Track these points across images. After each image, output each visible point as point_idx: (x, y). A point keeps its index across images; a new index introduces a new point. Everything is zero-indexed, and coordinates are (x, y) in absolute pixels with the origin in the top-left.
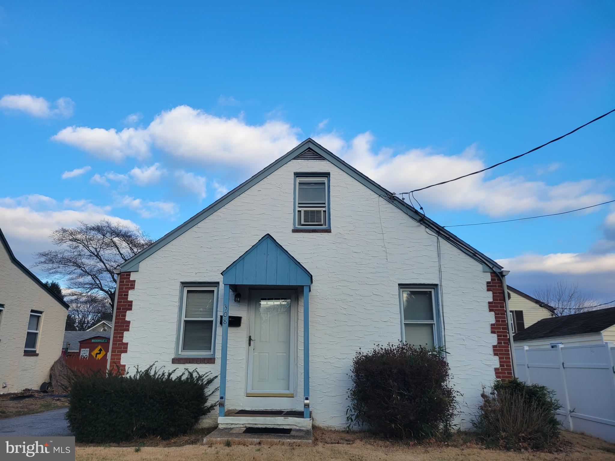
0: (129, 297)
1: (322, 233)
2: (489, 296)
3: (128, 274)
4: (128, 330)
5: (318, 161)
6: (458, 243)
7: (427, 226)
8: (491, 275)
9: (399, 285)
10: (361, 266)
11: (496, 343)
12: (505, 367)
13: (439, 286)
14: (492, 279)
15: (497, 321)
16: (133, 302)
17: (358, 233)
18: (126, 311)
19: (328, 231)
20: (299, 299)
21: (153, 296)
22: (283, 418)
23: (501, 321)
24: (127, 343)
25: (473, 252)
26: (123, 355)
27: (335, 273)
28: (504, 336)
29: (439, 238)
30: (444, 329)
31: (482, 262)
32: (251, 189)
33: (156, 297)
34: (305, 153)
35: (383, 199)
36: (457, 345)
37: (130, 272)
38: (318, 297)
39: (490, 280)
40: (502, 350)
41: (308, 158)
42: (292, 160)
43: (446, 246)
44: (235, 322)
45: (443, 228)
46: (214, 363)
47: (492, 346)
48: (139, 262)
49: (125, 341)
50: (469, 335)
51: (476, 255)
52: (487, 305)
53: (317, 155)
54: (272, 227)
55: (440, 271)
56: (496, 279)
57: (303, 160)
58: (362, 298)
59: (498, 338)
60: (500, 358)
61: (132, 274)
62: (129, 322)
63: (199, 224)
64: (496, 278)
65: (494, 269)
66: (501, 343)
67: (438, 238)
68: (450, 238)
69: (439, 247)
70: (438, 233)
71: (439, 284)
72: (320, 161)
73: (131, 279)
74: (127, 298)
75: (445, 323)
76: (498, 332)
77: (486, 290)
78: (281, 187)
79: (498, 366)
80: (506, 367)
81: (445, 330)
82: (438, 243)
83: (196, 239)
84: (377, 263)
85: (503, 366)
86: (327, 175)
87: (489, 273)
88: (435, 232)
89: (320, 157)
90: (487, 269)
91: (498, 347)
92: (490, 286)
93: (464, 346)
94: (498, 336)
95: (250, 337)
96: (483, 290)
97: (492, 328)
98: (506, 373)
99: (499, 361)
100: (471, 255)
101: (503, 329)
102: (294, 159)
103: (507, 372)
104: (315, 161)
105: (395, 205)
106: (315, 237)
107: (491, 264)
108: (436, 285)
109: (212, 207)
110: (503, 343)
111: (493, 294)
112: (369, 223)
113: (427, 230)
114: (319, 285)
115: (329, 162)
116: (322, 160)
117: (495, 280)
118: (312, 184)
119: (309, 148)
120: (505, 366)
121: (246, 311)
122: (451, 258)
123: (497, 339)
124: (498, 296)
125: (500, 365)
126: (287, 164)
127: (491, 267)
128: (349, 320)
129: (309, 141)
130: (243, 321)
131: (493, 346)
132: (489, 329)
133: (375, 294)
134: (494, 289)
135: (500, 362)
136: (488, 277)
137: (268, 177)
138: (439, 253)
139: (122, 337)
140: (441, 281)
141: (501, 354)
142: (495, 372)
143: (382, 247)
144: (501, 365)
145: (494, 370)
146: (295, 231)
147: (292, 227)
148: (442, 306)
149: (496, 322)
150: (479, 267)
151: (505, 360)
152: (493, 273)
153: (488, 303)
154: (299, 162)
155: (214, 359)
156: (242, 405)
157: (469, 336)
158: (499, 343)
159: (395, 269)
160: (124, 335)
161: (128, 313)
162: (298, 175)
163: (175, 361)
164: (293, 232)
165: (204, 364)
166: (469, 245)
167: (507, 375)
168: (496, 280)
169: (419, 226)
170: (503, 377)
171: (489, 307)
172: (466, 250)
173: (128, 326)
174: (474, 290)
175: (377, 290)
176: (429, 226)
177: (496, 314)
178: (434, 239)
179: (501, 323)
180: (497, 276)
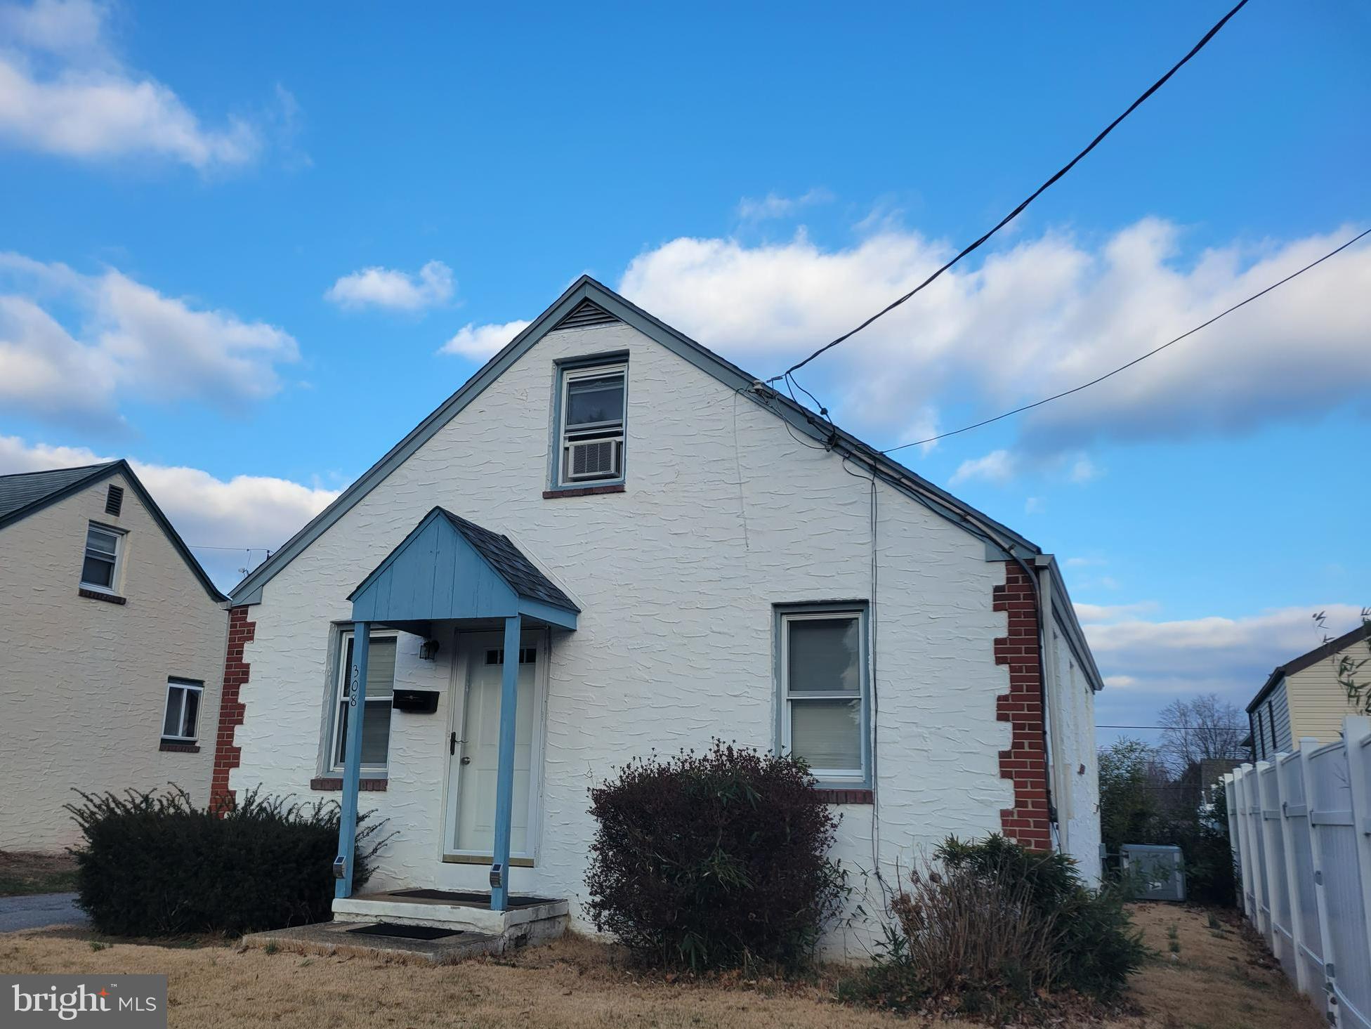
0: (244, 656)
1: (605, 496)
2: (999, 625)
3: (244, 609)
4: (241, 722)
5: (604, 326)
6: (921, 490)
7: (847, 456)
8: (1007, 569)
9: (776, 606)
10: (686, 565)
11: (1007, 747)
12: (1030, 808)
13: (870, 605)
14: (1009, 580)
15: (1013, 688)
16: (251, 667)
17: (685, 489)
18: (239, 685)
19: (619, 489)
20: (553, 650)
21: (284, 653)
22: (449, 906)
23: (1025, 687)
24: (240, 749)
25: (958, 511)
26: (232, 771)
27: (631, 586)
28: (1031, 727)
29: (877, 481)
30: (876, 711)
31: (983, 536)
32: (466, 409)
33: (288, 654)
34: (579, 312)
35: (746, 400)
36: (907, 751)
37: (247, 606)
38: (592, 642)
39: (1002, 582)
40: (1024, 765)
41: (585, 323)
42: (549, 331)
43: (894, 501)
44: (422, 703)
45: (881, 453)
46: (385, 790)
47: (997, 754)
48: (263, 586)
49: (236, 744)
50: (940, 727)
51: (969, 518)
52: (990, 647)
53: (602, 313)
54: (504, 490)
55: (874, 567)
56: (1020, 579)
57: (572, 330)
58: (686, 641)
59: (1014, 733)
60: (1017, 785)
61: (250, 609)
62: (243, 706)
63: (367, 498)
64: (1020, 576)
65: (1012, 552)
66: (1021, 746)
67: (873, 484)
68: (903, 480)
69: (874, 505)
70: (874, 470)
71: (870, 601)
72: (608, 325)
73: (249, 620)
74: (242, 658)
75: (878, 697)
76: (1015, 717)
77: (991, 607)
78: (525, 398)
79: (1010, 805)
80: (1033, 807)
81: (878, 713)
82: (874, 494)
83: (361, 529)
84: (725, 557)
85: (1024, 805)
86: (621, 357)
87: (1002, 566)
88: (866, 467)
89: (607, 317)
90: (997, 553)
91: (1013, 755)
92: (1001, 598)
93: (925, 754)
94: (1015, 727)
95: (454, 735)
96: (982, 608)
97: (999, 707)
98: (1032, 825)
99: (1013, 792)
100: (956, 519)
101: (1030, 708)
102: (555, 328)
103: (1034, 821)
104: (598, 326)
105: (771, 410)
106: (591, 506)
107: (1006, 539)
108: (865, 602)
109: (390, 459)
110: (1026, 745)
111: (1009, 617)
112: (710, 462)
113: (849, 465)
114: (594, 615)
115: (629, 326)
116: (613, 324)
117: (1016, 580)
118: (597, 384)
119: (586, 299)
120: (1030, 806)
121: (448, 680)
122: (905, 530)
123: (1011, 736)
124: (1021, 624)
125: (1016, 801)
126: (540, 343)
127: (1006, 546)
128: (655, 693)
129: (586, 282)
130: (441, 701)
131: (999, 752)
132: (992, 711)
133: (714, 629)
134: (1011, 606)
135: (1017, 794)
136: (999, 575)
137: (500, 379)
138: (874, 521)
139: (232, 736)
140: (874, 592)
141: (1018, 774)
142: (1002, 820)
143: (738, 517)
144: (1018, 804)
145: (998, 814)
146: (548, 496)
147: (545, 486)
148: (875, 653)
149: (1012, 691)
150: (977, 548)
151: (1029, 789)
152: (1012, 563)
153: (993, 643)
154: (565, 335)
155: (385, 782)
156: (433, 879)
157: (939, 729)
158: (1015, 745)
159: (765, 568)
160: (235, 733)
161: (243, 687)
162: (563, 365)
163: (317, 785)
164: (545, 498)
165: (367, 792)
166: (950, 495)
167: (1032, 829)
168: (1021, 582)
169: (828, 457)
170: (1022, 833)
171: (997, 651)
172: (943, 509)
173: (241, 714)
174: (959, 610)
175: (721, 622)
176: (851, 454)
177: (1012, 670)
178: (862, 486)
179: (1025, 693)
180: (1023, 570)
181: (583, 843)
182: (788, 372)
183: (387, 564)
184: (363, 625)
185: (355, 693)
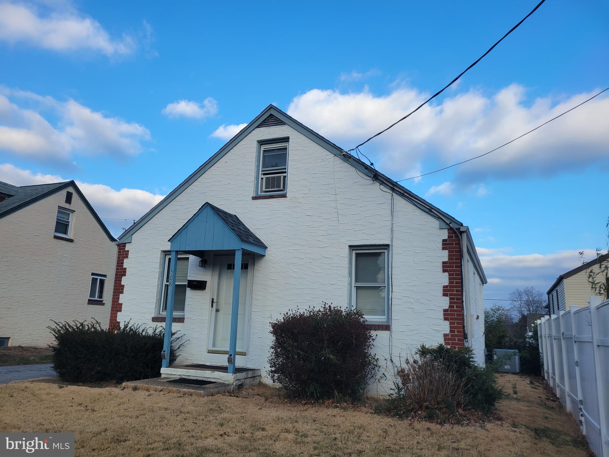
0: (124, 264)
1: (278, 199)
2: (445, 256)
3: (124, 245)
4: (122, 293)
5: (279, 126)
6: (412, 198)
7: (381, 183)
8: (448, 232)
9: (350, 246)
10: (312, 229)
11: (447, 307)
12: (456, 333)
13: (390, 246)
14: (449, 237)
15: (450, 283)
16: (127, 269)
17: (313, 196)
18: (122, 277)
19: (284, 196)
20: (255, 264)
21: (141, 264)
22: (210, 372)
23: (455, 282)
24: (122, 304)
25: (428, 207)
26: (119, 313)
27: (289, 237)
28: (457, 299)
29: (394, 194)
30: (392, 291)
31: (438, 218)
32: (219, 161)
33: (142, 264)
34: (268, 120)
35: (339, 159)
36: (405, 309)
37: (126, 243)
38: (272, 261)
39: (446, 238)
40: (454, 315)
41: (271, 125)
42: (255, 128)
43: (401, 203)
44: (199, 286)
45: (396, 182)
46: (183, 322)
47: (443, 310)
48: (132, 235)
49: (120, 302)
50: (419, 298)
51: (432, 210)
52: (441, 265)
53: (278, 121)
54: (235, 195)
55: (392, 230)
56: (454, 236)
57: (265, 128)
58: (312, 261)
59: (450, 302)
60: (451, 323)
61: (127, 245)
62: (123, 286)
63: (177, 198)
64: (454, 235)
65: (451, 225)
66: (453, 307)
67: (392, 195)
68: (405, 194)
69: (392, 204)
70: (393, 190)
71: (390, 245)
72: (280, 126)
73: (126, 249)
74: (123, 265)
75: (393, 285)
76: (451, 295)
77: (441, 249)
78: (244, 156)
79: (448, 331)
80: (457, 333)
81: (393, 292)
82: (392, 200)
83: (174, 211)
84: (329, 226)
85: (454, 332)
86: (286, 140)
87: (446, 230)
88: (390, 188)
89: (280, 123)
90: (444, 226)
91: (449, 311)
92: (445, 245)
93: (412, 310)
94: (450, 299)
95: (213, 299)
96: (438, 249)
97: (444, 290)
98: (457, 340)
99: (449, 326)
100: (427, 210)
101: (457, 291)
102: (258, 127)
103: (458, 339)
104: (276, 126)
105: (350, 163)
106: (272, 203)
107: (447, 219)
108: (388, 245)
109: (187, 182)
110: (455, 307)
111: (449, 253)
112: (323, 185)
113: (382, 187)
114: (273, 250)
115: (289, 127)
116: (283, 125)
117: (452, 237)
118: (275, 151)
119: (271, 115)
120: (456, 332)
121: (211, 276)
122: (405, 215)
123: (448, 303)
124: (454, 255)
125: (450, 330)
126: (251, 133)
127: (448, 223)
128: (298, 283)
129: (271, 107)
130: (208, 285)
131: (444, 309)
132: (441, 292)
133: (324, 256)
134: (450, 248)
135: (451, 327)
136: (445, 234)
137: (234, 148)
138: (392, 211)
139: (118, 298)
140: (392, 241)
141: (451, 319)
142: (444, 338)
143: (334, 208)
144: (451, 331)
145: (443, 336)
146: (254, 198)
147: (253, 194)
148: (392, 267)
149: (449, 284)
150: (435, 223)
151: (456, 325)
152: (451, 230)
153: (442, 263)
154: (262, 130)
155: (184, 319)
156: (203, 360)
157: (418, 299)
158: (450, 307)
159: (346, 230)
160: (120, 297)
161: (123, 278)
162: (261, 143)
163: (155, 319)
164: (253, 199)
165: (176, 323)
166: (425, 200)
167: (457, 342)
168: (454, 238)
169: (373, 184)
170: (452, 344)
171: (443, 267)
172: (422, 206)
173: (123, 289)
174: (428, 249)
175: (327, 253)
176: (383, 182)
177: (450, 275)
178: (388, 196)
179: (455, 284)
180: (455, 233)
181: (267, 345)
182: (357, 147)
183: (185, 226)
184: (175, 252)
185: (171, 281)
